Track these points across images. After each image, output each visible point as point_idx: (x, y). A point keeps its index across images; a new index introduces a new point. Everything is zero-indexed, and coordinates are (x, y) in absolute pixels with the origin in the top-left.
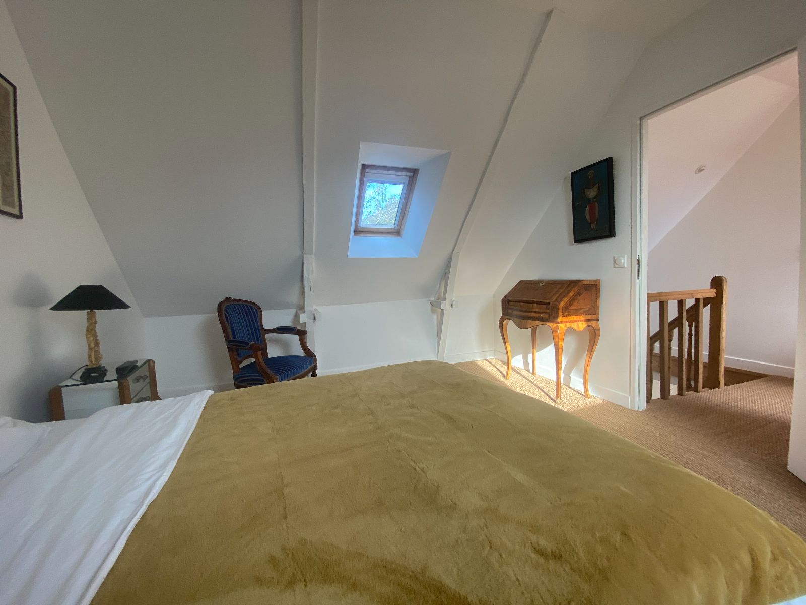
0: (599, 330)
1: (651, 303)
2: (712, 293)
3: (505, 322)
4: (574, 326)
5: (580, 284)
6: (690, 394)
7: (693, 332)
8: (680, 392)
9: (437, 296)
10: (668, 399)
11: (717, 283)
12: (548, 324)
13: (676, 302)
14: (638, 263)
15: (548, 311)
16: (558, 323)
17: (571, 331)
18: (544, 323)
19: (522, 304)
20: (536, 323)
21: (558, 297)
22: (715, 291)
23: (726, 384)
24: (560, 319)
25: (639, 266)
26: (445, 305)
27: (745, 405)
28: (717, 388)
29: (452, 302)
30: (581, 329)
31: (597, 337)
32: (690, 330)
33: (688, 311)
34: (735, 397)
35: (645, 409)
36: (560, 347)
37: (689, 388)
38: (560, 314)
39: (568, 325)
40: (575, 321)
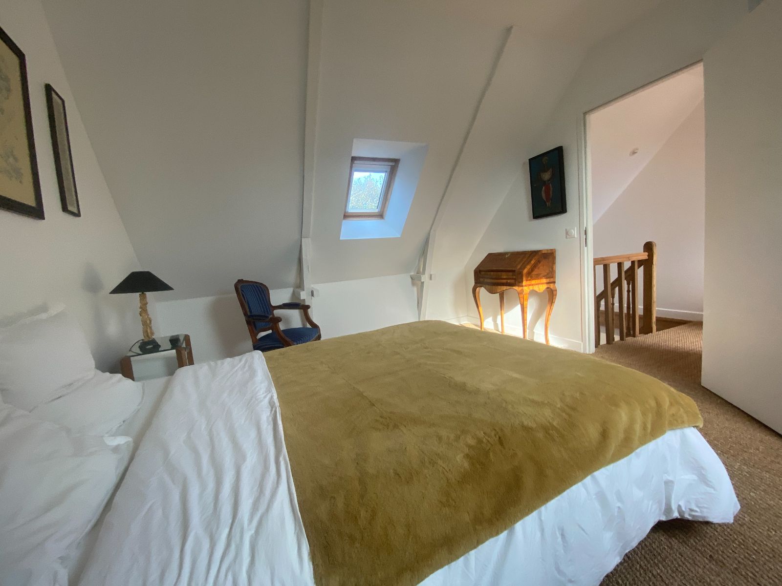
0: (556, 290)
1: (596, 266)
2: (644, 256)
3: (478, 289)
4: (536, 288)
5: (540, 253)
6: (629, 339)
7: (631, 289)
8: (622, 338)
9: (416, 271)
10: (612, 343)
11: (649, 247)
12: (514, 288)
13: (616, 265)
14: (586, 234)
15: (514, 277)
16: (522, 286)
17: (533, 293)
18: (512, 287)
19: (492, 273)
20: (505, 288)
21: (522, 266)
22: (647, 254)
23: (658, 330)
24: (524, 283)
25: (586, 237)
26: (425, 278)
27: (672, 344)
28: (651, 334)
29: (431, 275)
30: (542, 291)
31: (554, 297)
32: (629, 287)
33: (626, 272)
34: (664, 339)
35: (594, 352)
36: (525, 306)
37: (628, 335)
38: (524, 279)
39: (531, 288)
40: (537, 284)
